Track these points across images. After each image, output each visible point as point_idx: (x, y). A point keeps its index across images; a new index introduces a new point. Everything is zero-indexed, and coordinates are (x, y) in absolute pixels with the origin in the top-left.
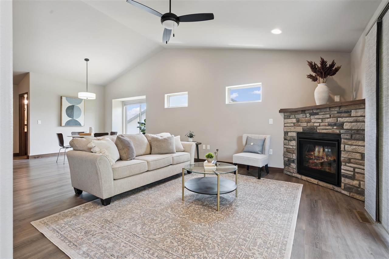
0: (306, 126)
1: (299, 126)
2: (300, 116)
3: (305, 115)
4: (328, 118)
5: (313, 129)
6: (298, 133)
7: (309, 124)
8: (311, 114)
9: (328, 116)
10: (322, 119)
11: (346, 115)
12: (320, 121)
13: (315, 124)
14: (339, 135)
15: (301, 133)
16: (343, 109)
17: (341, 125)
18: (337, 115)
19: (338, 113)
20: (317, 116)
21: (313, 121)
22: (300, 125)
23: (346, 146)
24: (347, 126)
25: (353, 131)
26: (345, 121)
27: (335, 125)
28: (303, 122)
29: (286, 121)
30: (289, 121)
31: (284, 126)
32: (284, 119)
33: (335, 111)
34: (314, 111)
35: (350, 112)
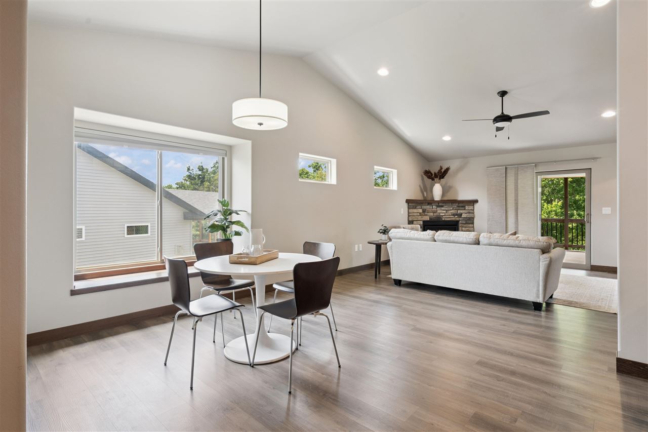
0: (432, 215)
1: (426, 215)
2: (427, 207)
3: (432, 206)
4: (451, 210)
5: (439, 217)
6: (424, 222)
7: (435, 214)
8: (438, 206)
9: (452, 208)
10: (446, 210)
11: (463, 208)
12: (445, 212)
13: (441, 214)
14: (458, 222)
15: (427, 221)
16: (461, 205)
17: (460, 215)
19: (458, 207)
20: (442, 208)
21: (438, 211)
24: (464, 216)
25: (468, 219)
26: (463, 212)
27: (457, 215)
28: (430, 212)
29: (411, 211)
30: (415, 211)
31: (409, 216)
32: (409, 208)
33: (455, 206)
34: (440, 204)
35: (465, 207)
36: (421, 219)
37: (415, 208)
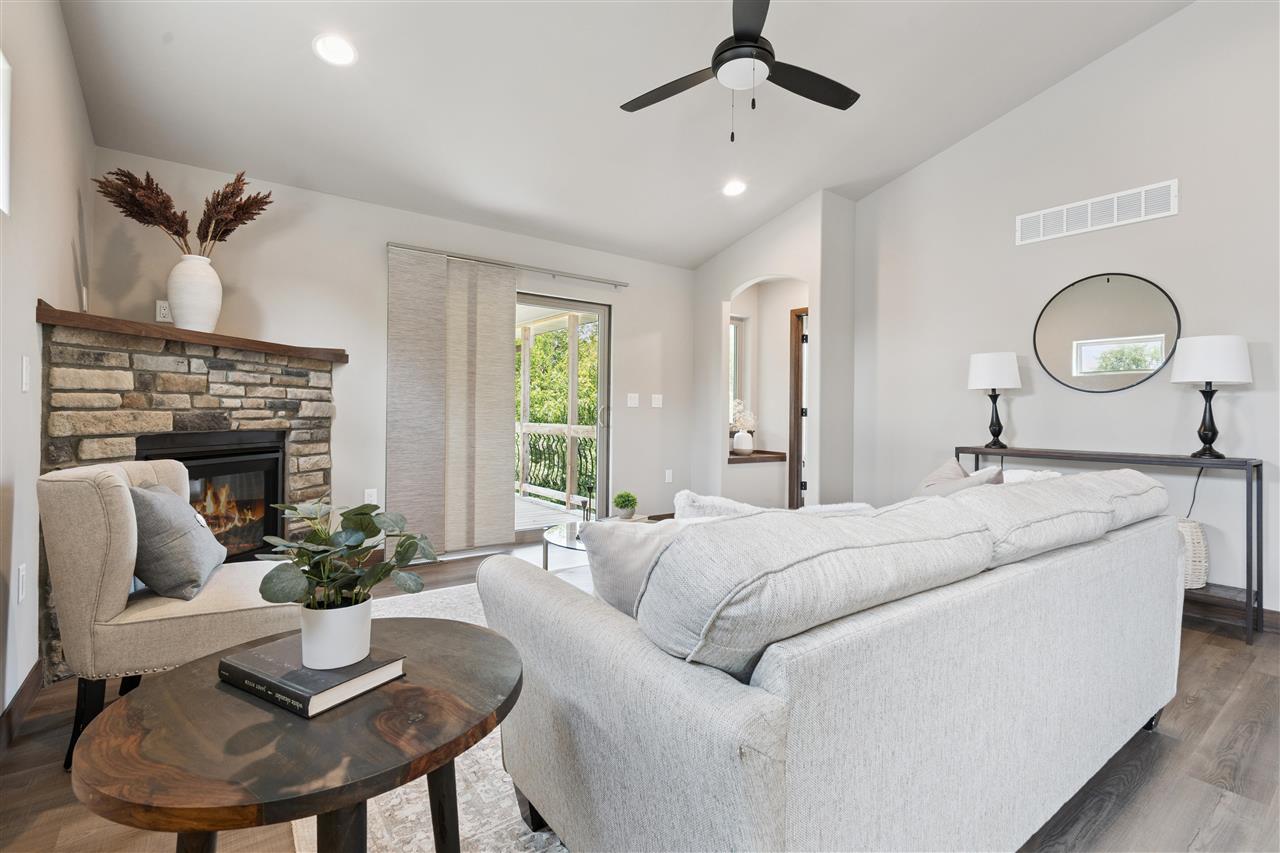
0: (189, 406)
1: (153, 405)
2: (162, 365)
3: (186, 363)
4: (264, 385)
5: (216, 418)
6: (140, 441)
7: (200, 402)
8: (214, 365)
9: (267, 377)
10: (246, 385)
11: (301, 381)
12: (240, 391)
13: (228, 403)
14: (282, 434)
16: (295, 366)
17: (293, 408)
18: (285, 378)
19: (288, 374)
20: (233, 376)
21: (215, 388)
22: (162, 403)
23: (302, 460)
24: (307, 409)
25: (313, 422)
26: (303, 397)
27: (284, 406)
28: (175, 389)
29: (64, 376)
30: (94, 377)
31: (49, 408)
32: (49, 360)
33: (277, 367)
34: (222, 355)
35: (307, 375)
36: (130, 428)
37: (96, 361)
